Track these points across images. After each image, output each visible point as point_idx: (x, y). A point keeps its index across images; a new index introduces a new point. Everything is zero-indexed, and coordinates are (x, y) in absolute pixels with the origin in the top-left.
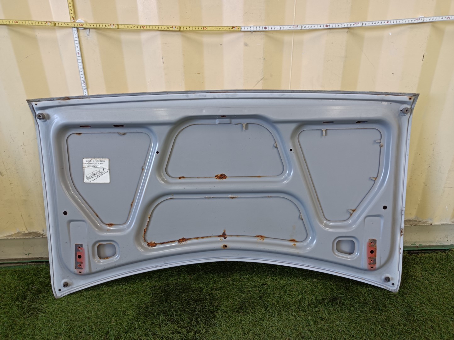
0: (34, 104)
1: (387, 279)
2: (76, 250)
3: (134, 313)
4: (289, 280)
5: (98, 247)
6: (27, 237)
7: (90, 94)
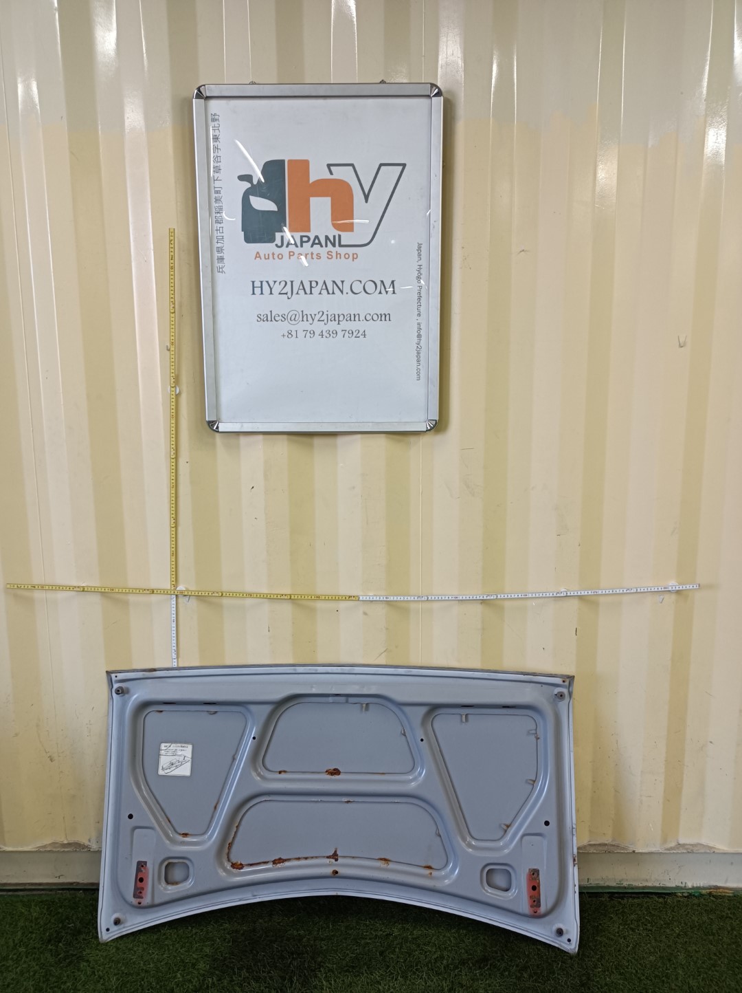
0: (113, 676)
1: (560, 932)
2: (138, 870)
3: (208, 967)
4: (425, 929)
5: (167, 867)
6: (66, 850)
7: (181, 665)
